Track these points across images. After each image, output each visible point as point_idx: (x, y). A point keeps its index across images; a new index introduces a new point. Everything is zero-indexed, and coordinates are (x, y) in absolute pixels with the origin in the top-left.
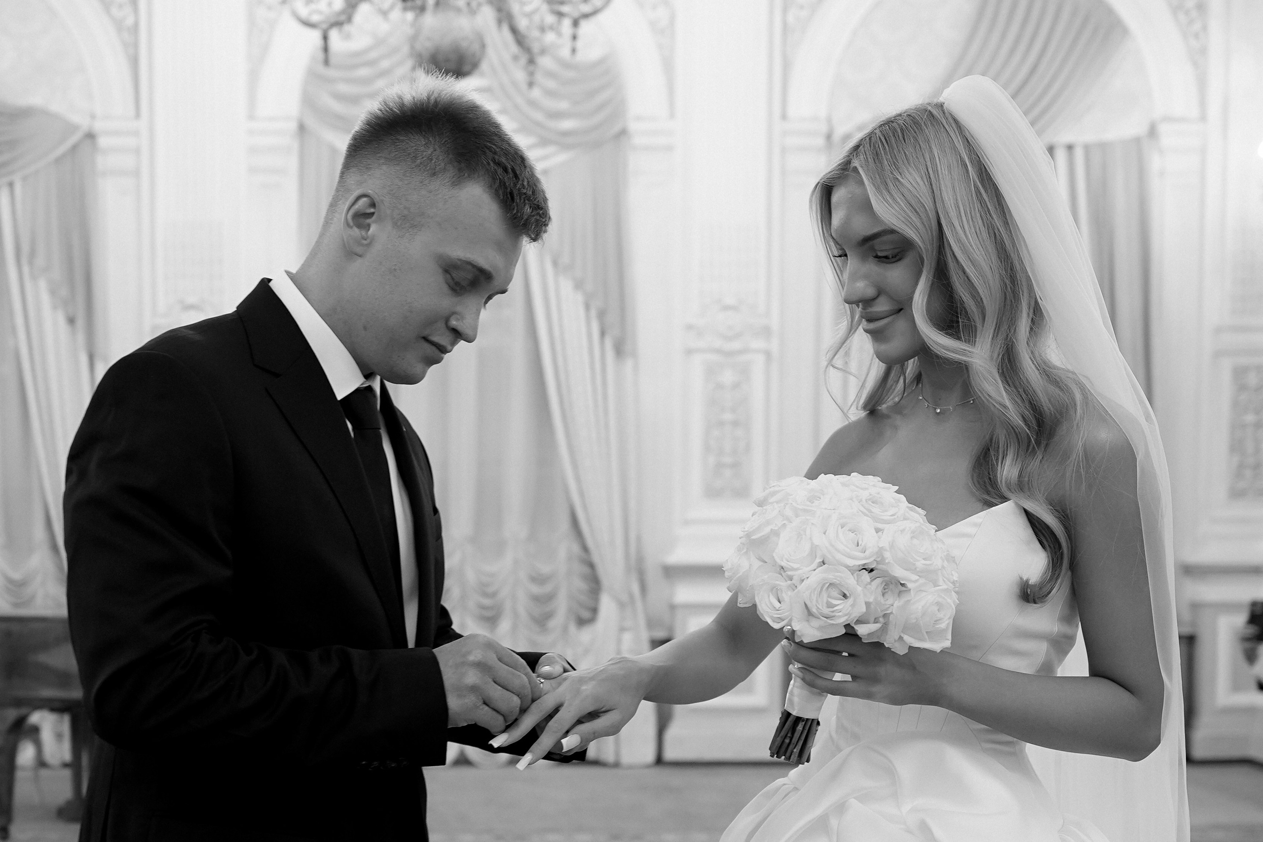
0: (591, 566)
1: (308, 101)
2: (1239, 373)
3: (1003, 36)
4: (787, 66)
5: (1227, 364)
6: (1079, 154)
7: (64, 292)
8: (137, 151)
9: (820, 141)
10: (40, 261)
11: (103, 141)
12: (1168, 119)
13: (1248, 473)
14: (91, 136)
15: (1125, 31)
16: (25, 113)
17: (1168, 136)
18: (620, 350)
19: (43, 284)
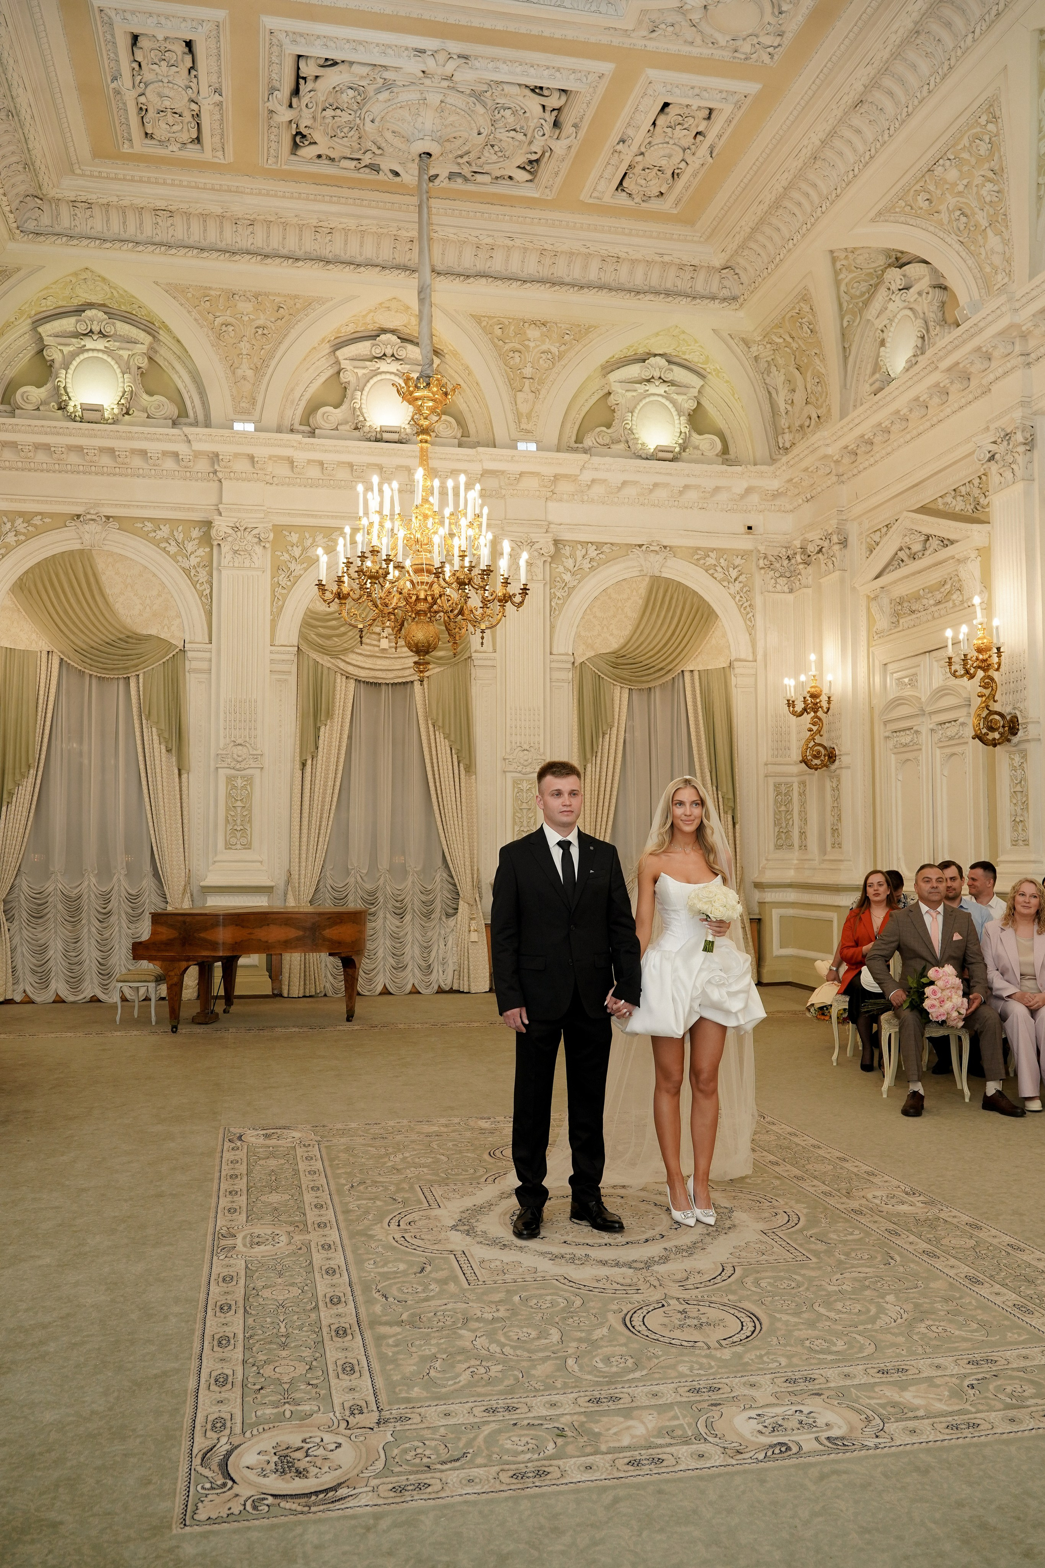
0: (455, 885)
1: (302, 636)
2: (777, 786)
3: (658, 616)
4: (552, 627)
5: (771, 781)
6: (696, 674)
7: (166, 735)
8: (210, 660)
9: (570, 666)
10: (154, 717)
11: (189, 654)
12: (737, 660)
13: (783, 836)
14: (183, 651)
15: (717, 616)
16: (149, 637)
17: (739, 669)
18: (470, 769)
19: (154, 729)
